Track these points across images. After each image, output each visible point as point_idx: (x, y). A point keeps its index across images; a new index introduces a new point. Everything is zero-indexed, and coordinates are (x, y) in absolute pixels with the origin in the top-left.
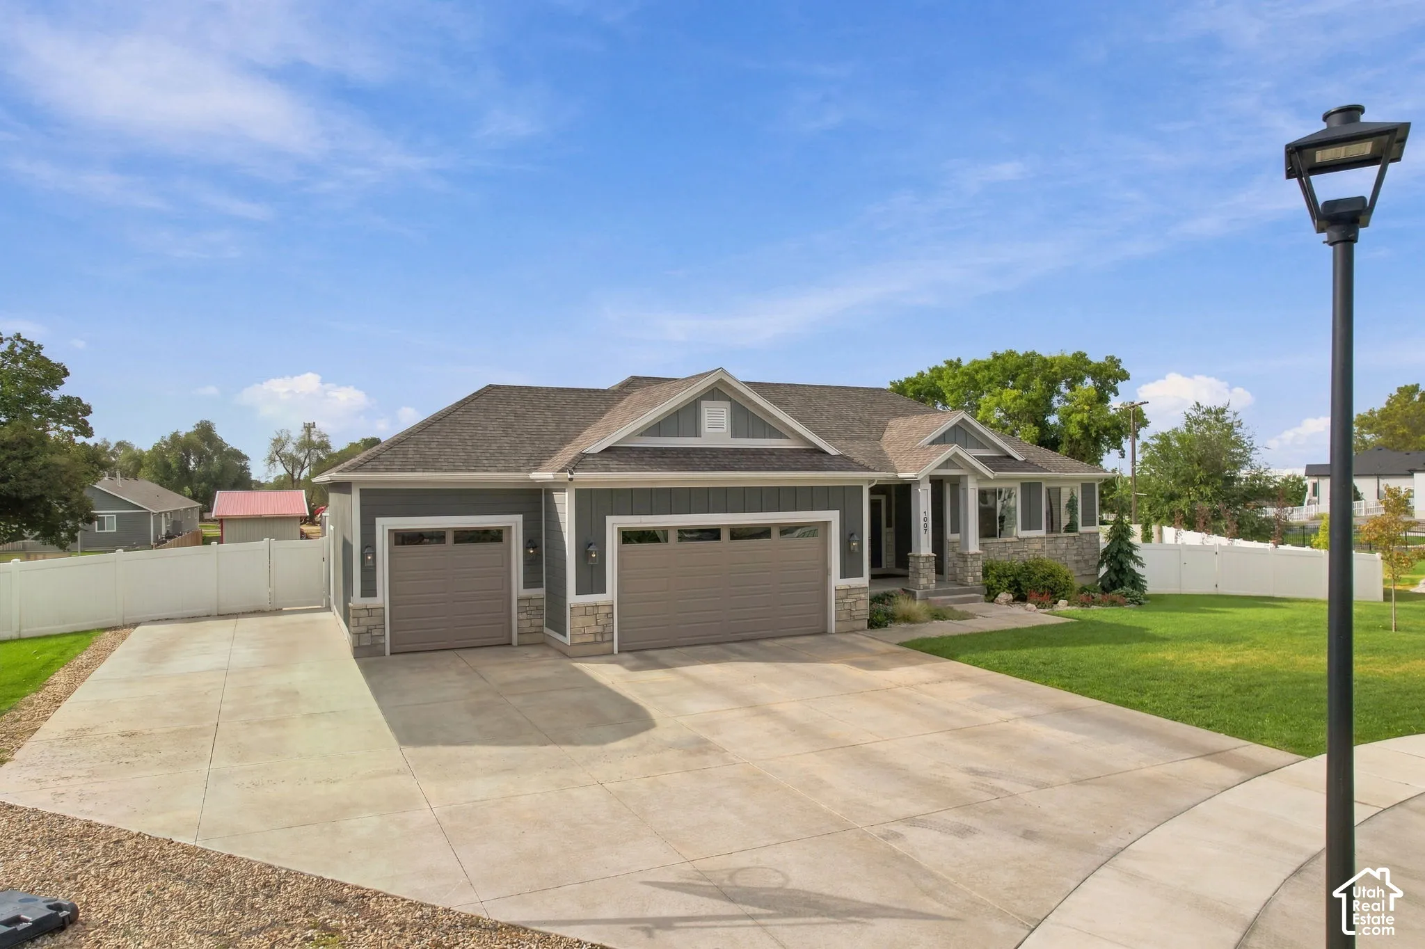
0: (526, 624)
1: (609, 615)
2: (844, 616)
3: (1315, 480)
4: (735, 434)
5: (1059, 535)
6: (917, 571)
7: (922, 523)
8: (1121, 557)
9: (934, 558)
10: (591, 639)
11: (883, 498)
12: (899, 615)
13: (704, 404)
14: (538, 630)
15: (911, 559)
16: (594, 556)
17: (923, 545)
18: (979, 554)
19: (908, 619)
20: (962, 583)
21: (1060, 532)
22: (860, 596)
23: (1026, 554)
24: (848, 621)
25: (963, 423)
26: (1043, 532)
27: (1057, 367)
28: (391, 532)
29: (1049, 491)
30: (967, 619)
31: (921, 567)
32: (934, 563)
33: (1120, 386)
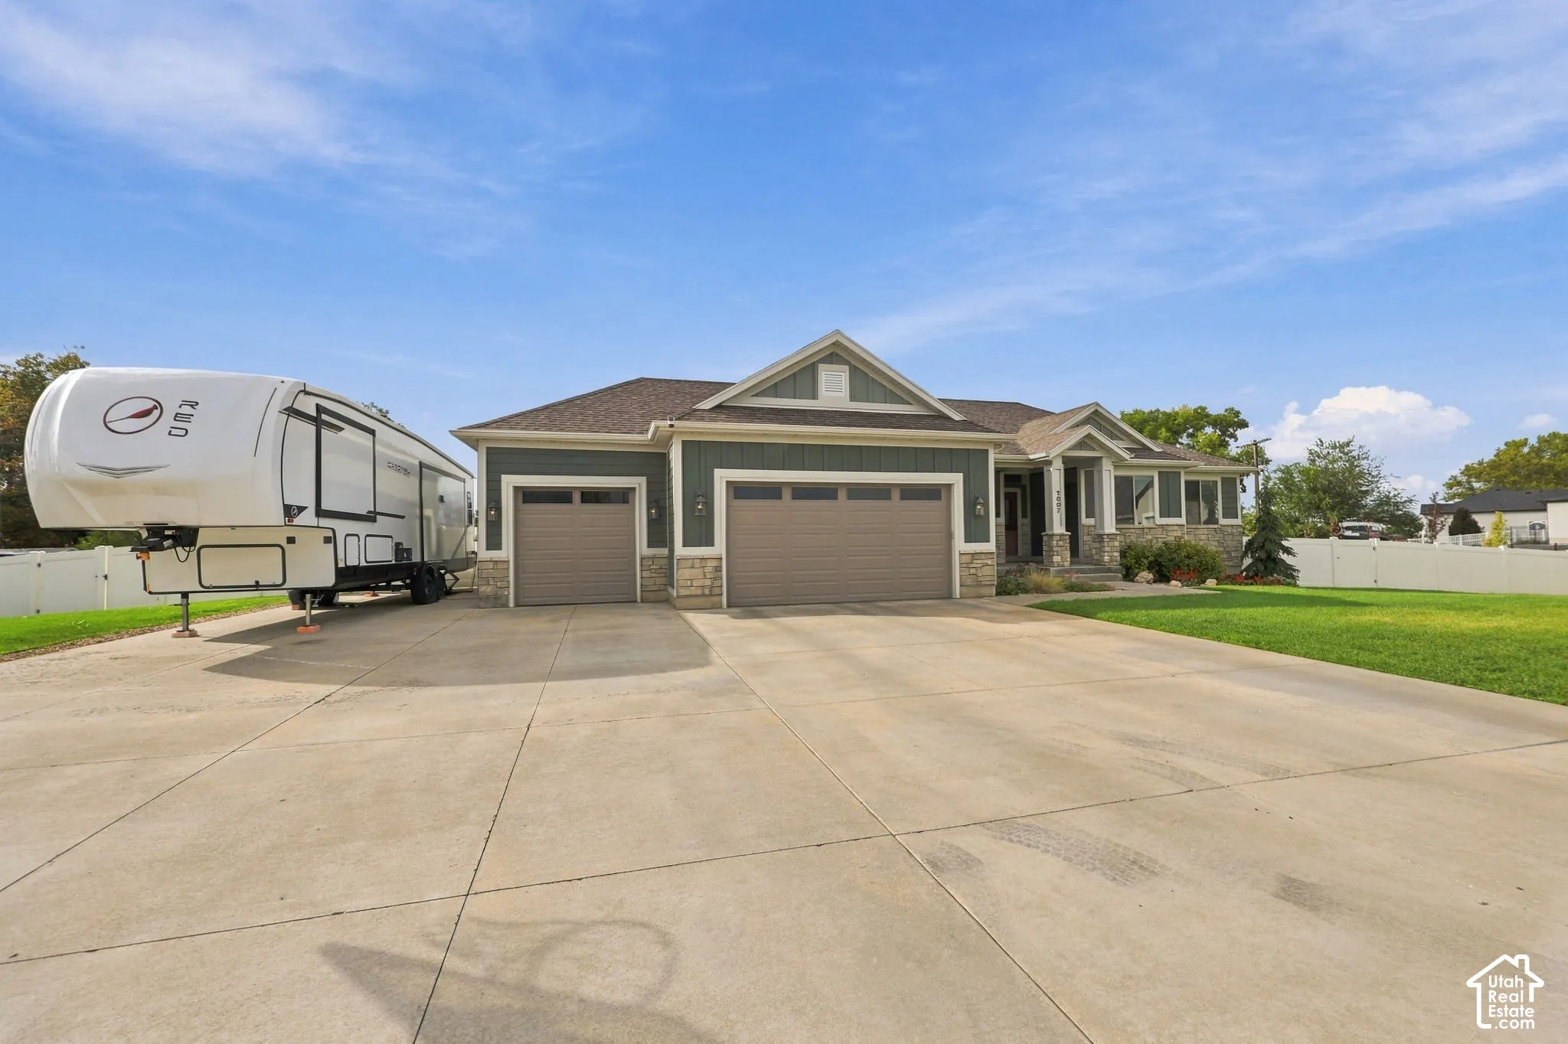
0: (649, 581)
1: (718, 569)
2: (969, 581)
4: (853, 398)
5: (1199, 526)
6: (1051, 548)
7: (1055, 503)
8: (1269, 545)
9: (1068, 537)
10: (699, 592)
11: (1018, 490)
12: (1030, 586)
13: (822, 367)
14: (662, 587)
15: (1045, 539)
16: (701, 507)
17: (1057, 523)
18: (1116, 534)
19: (1039, 589)
20: (1099, 562)
21: (1200, 524)
22: (986, 561)
23: (1165, 540)
24: (974, 587)
25: (1098, 416)
26: (1183, 520)
27: (1180, 420)
28: (516, 489)
29: (1187, 483)
30: (1105, 590)
31: (1055, 545)
32: (1068, 541)
33: (1239, 433)
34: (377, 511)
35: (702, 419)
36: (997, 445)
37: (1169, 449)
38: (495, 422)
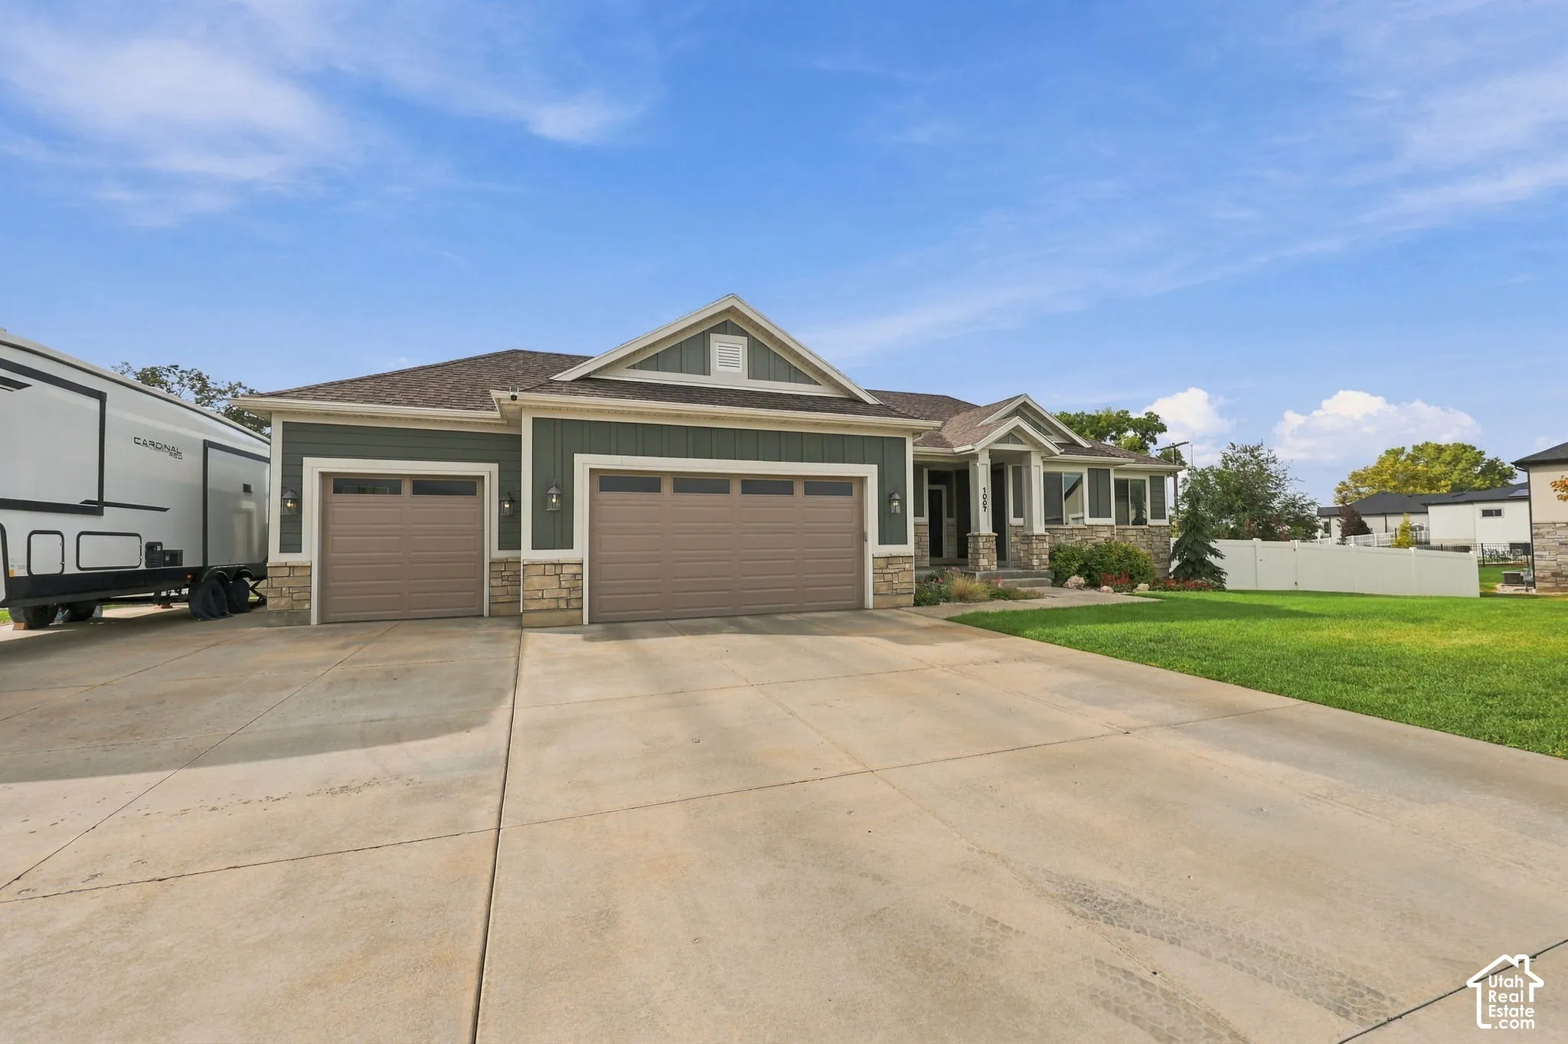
0: (498, 592)
1: (577, 577)
2: (884, 590)
3: (1327, 520)
4: (753, 374)
5: (1128, 527)
6: (976, 550)
7: (981, 500)
8: (1197, 547)
9: (994, 538)
10: (553, 605)
11: (943, 488)
12: (952, 593)
13: (714, 337)
14: (516, 598)
15: (970, 540)
16: (554, 500)
17: (983, 522)
18: (1045, 536)
19: (963, 597)
20: (1029, 566)
21: (1129, 525)
22: (902, 566)
23: (1095, 541)
24: (888, 596)
25: (1025, 408)
26: (1112, 521)
27: (1103, 423)
28: (324, 476)
29: (1116, 481)
30: (1034, 598)
31: (981, 547)
32: (995, 543)
33: (1158, 436)
34: (105, 500)
35: (559, 391)
36: (916, 433)
37: (1097, 446)
38: (300, 390)
